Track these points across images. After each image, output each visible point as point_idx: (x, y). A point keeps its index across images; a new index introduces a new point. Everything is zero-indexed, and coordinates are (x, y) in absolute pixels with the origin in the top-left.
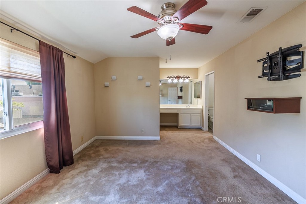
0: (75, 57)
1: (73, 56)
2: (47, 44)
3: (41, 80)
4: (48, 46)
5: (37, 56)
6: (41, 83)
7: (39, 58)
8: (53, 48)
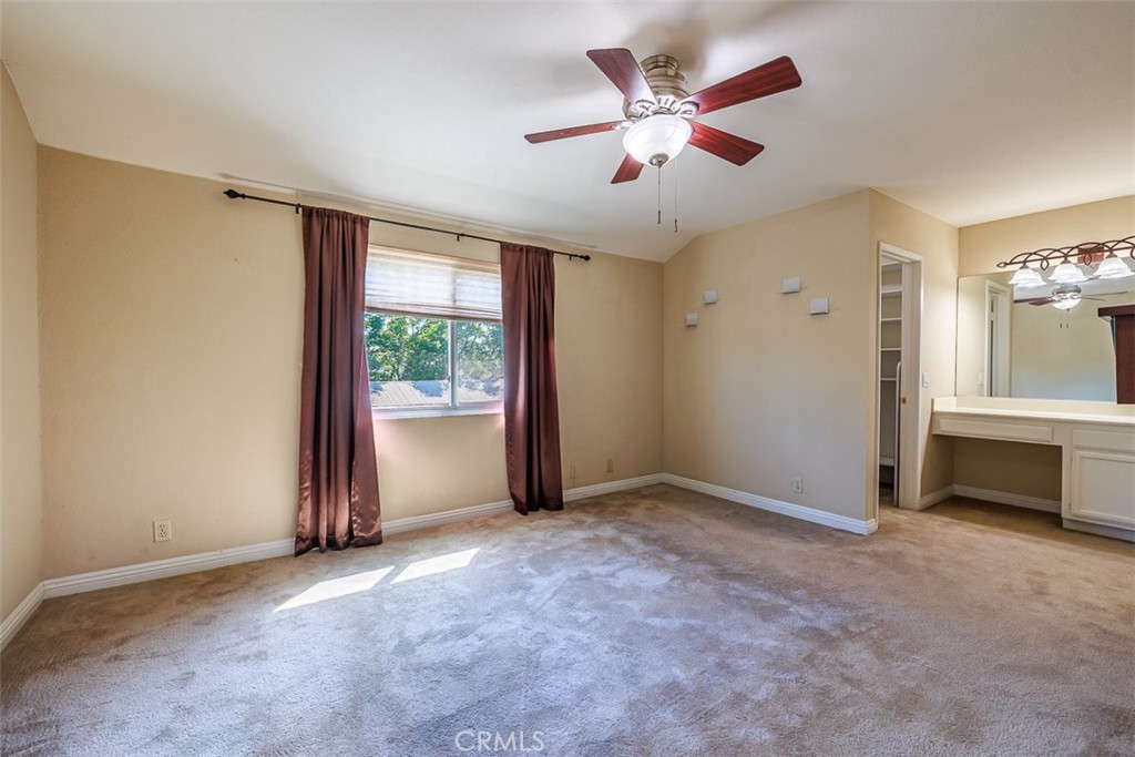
0: (587, 258)
1: (581, 257)
2: (515, 245)
3: (501, 318)
4: (518, 248)
5: (494, 272)
6: (501, 324)
7: (500, 276)
8: (529, 249)
